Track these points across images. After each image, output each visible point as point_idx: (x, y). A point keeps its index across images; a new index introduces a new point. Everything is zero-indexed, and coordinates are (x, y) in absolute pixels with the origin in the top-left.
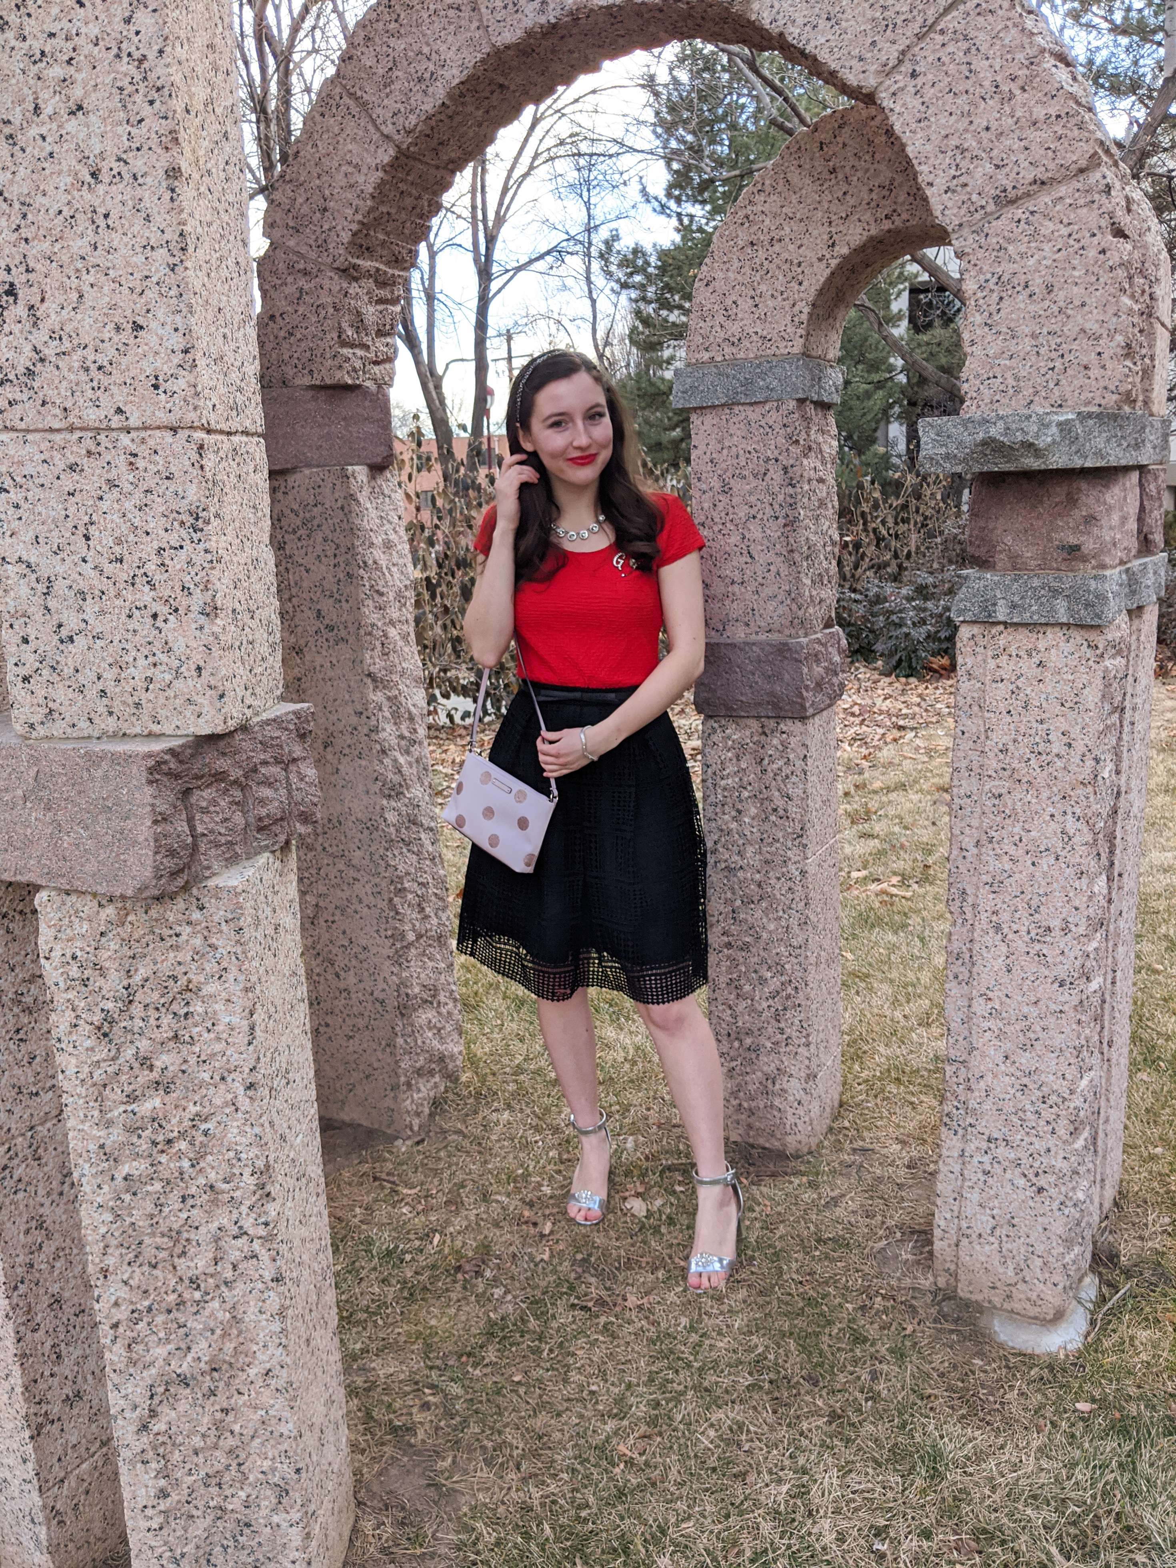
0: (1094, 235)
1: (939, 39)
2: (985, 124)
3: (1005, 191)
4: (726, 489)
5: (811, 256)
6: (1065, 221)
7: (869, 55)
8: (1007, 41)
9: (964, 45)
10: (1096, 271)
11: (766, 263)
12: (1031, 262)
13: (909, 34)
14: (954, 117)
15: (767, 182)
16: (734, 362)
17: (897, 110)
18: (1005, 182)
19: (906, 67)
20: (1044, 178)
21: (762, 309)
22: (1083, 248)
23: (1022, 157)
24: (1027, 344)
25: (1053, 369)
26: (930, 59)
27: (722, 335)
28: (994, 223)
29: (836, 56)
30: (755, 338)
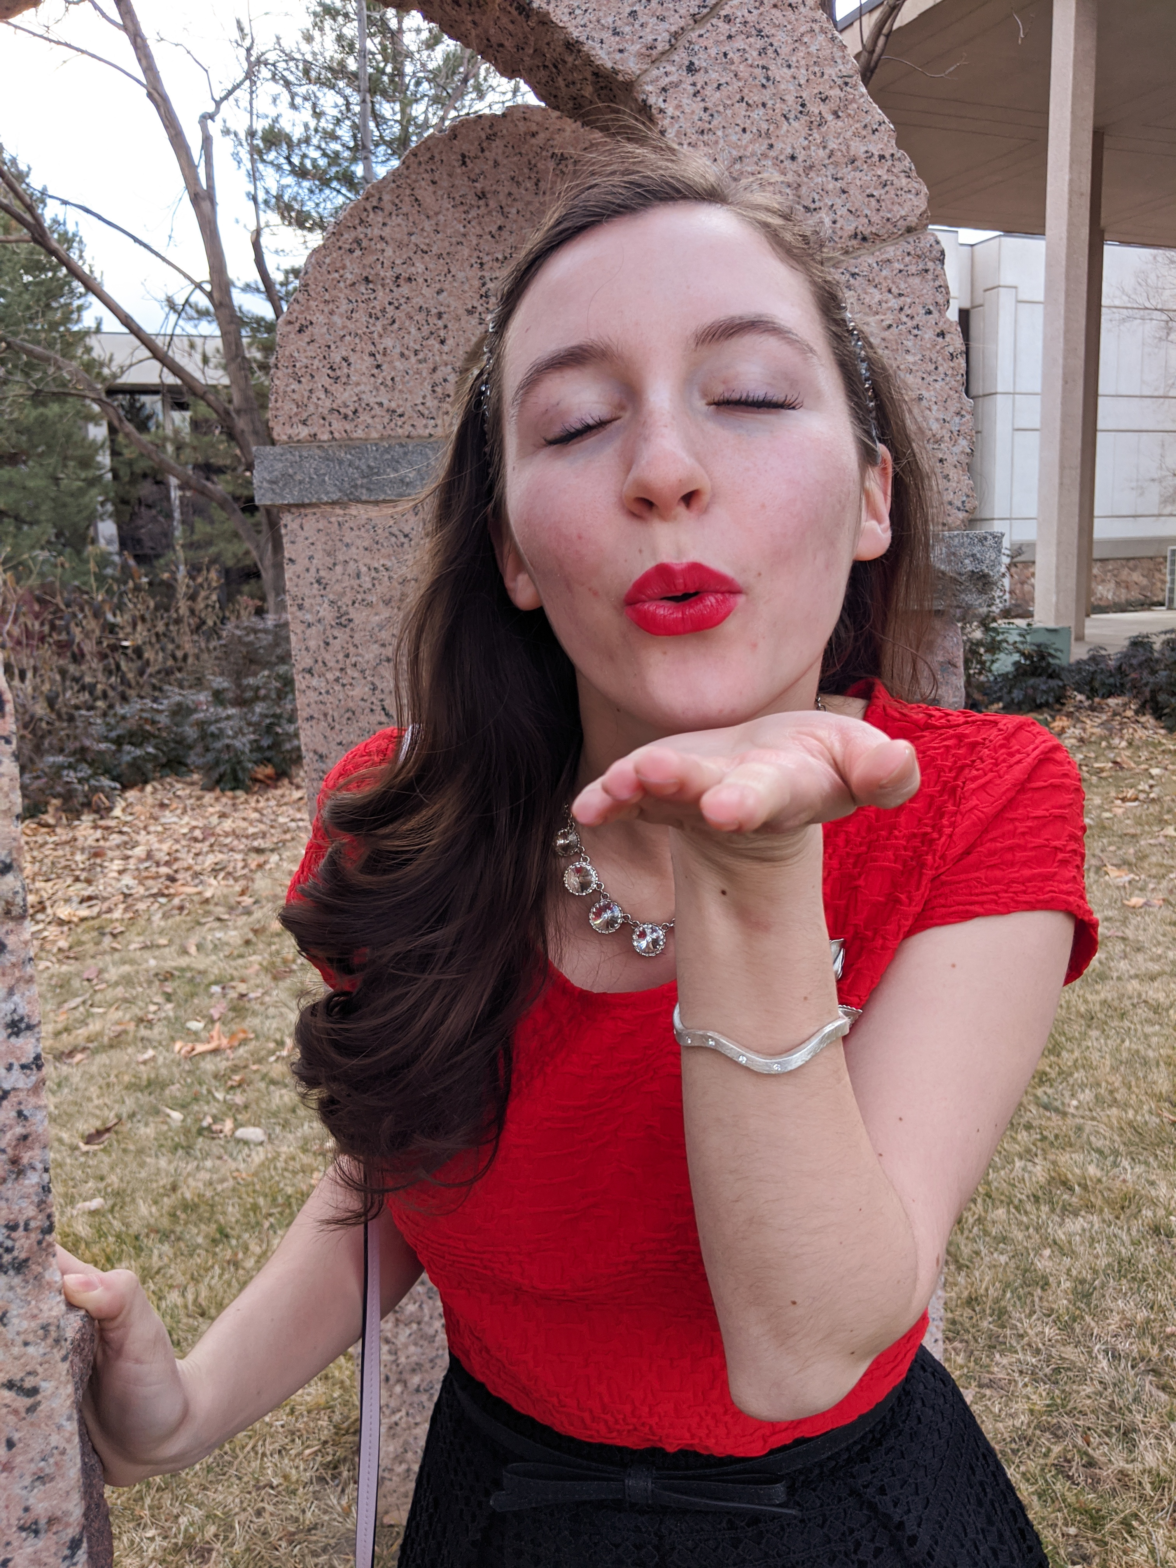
0: (929, 312)
1: (724, 27)
2: (789, 151)
4: (343, 621)
5: (456, 306)
6: (894, 290)
7: (627, 29)
8: (813, 49)
9: (760, 43)
10: (934, 356)
11: (390, 309)
13: (682, 12)
14: (748, 136)
15: (386, 197)
16: (349, 444)
17: (670, 111)
18: (817, 230)
19: (681, 56)
20: (866, 233)
21: (387, 372)
22: (917, 327)
23: (839, 202)
26: (713, 52)
27: (328, 403)
29: (579, 21)
30: (377, 410)
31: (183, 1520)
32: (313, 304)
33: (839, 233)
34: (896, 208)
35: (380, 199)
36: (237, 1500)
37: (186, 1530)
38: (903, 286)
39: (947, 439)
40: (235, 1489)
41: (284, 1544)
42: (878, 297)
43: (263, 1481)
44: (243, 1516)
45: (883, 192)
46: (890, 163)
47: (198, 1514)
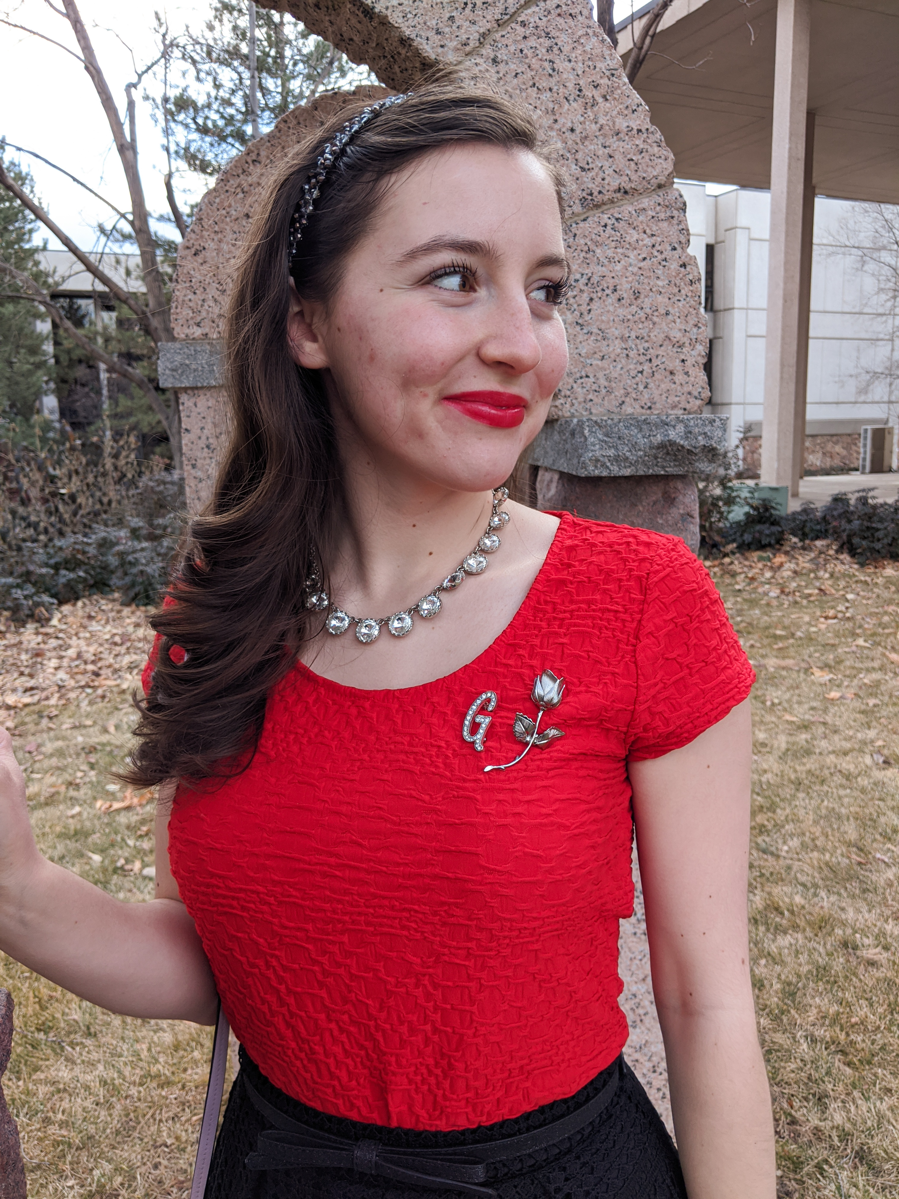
0: (674, 249)
1: (520, 30)
2: (569, 125)
3: (591, 194)
6: (648, 231)
7: (447, 30)
8: (588, 48)
9: (547, 43)
12: (619, 267)
13: (489, 17)
15: (263, 153)
18: (590, 185)
19: (487, 51)
20: (628, 188)
22: (665, 260)
23: (606, 164)
24: (617, 347)
25: (641, 372)
26: (512, 48)
28: (582, 225)
29: (411, 23)
31: (97, 1173)
32: (205, 233)
33: (607, 188)
34: (650, 169)
35: (258, 154)
36: (139, 1157)
37: (99, 1180)
38: (654, 229)
39: (687, 344)
40: (137, 1148)
41: (175, 1190)
42: (636, 236)
43: (160, 1141)
44: (143, 1169)
45: (640, 157)
46: (645, 135)
47: (108, 1167)
